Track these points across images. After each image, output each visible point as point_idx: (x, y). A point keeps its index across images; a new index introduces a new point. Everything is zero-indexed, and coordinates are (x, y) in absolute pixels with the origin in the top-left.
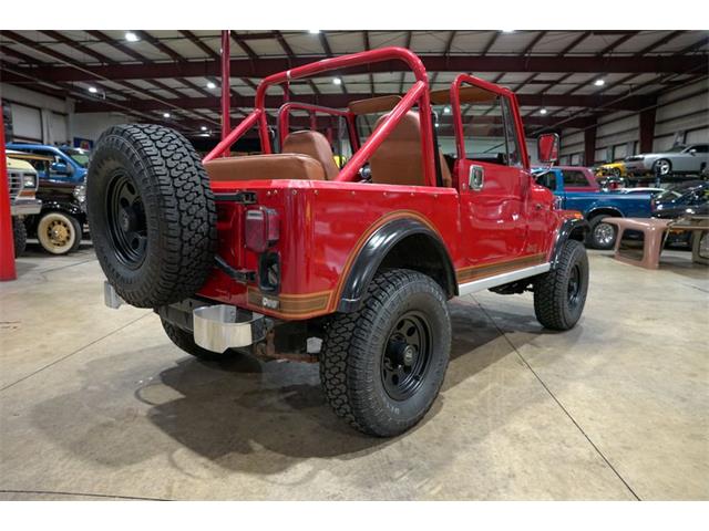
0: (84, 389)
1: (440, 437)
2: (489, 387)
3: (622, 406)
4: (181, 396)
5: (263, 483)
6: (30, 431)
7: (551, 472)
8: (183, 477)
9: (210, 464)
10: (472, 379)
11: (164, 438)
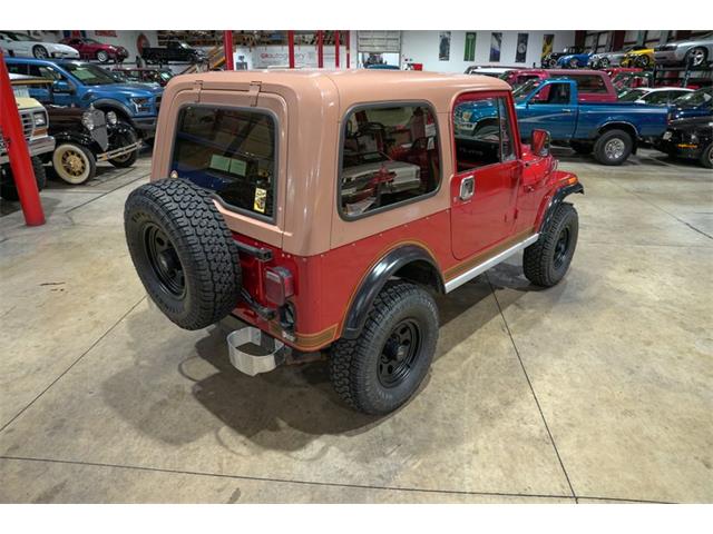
0: (137, 364)
1: (425, 414)
2: (472, 357)
3: (578, 380)
4: (217, 371)
5: (288, 458)
6: (105, 409)
7: (506, 449)
8: (229, 454)
9: (248, 441)
10: (459, 348)
11: (209, 416)
